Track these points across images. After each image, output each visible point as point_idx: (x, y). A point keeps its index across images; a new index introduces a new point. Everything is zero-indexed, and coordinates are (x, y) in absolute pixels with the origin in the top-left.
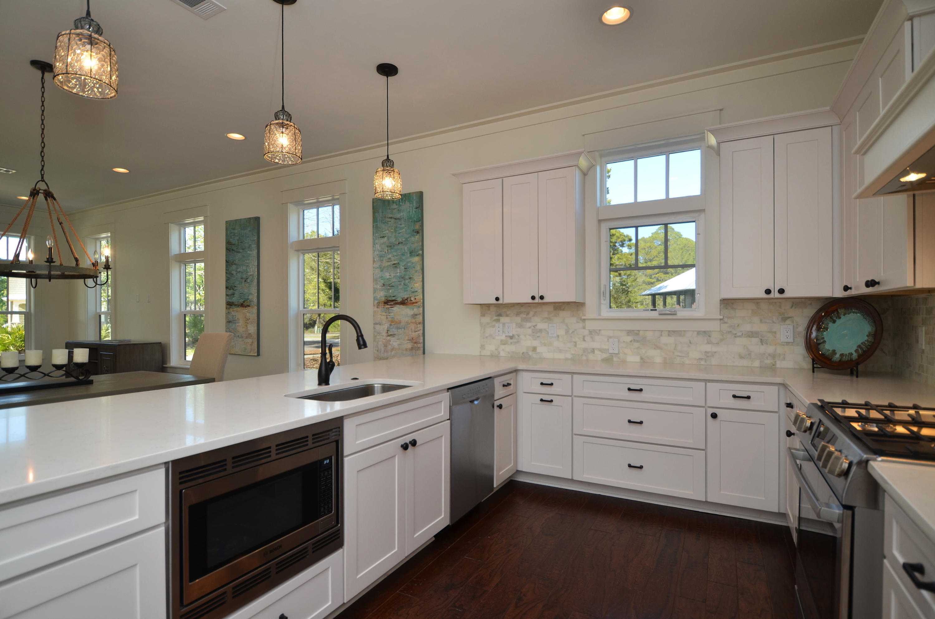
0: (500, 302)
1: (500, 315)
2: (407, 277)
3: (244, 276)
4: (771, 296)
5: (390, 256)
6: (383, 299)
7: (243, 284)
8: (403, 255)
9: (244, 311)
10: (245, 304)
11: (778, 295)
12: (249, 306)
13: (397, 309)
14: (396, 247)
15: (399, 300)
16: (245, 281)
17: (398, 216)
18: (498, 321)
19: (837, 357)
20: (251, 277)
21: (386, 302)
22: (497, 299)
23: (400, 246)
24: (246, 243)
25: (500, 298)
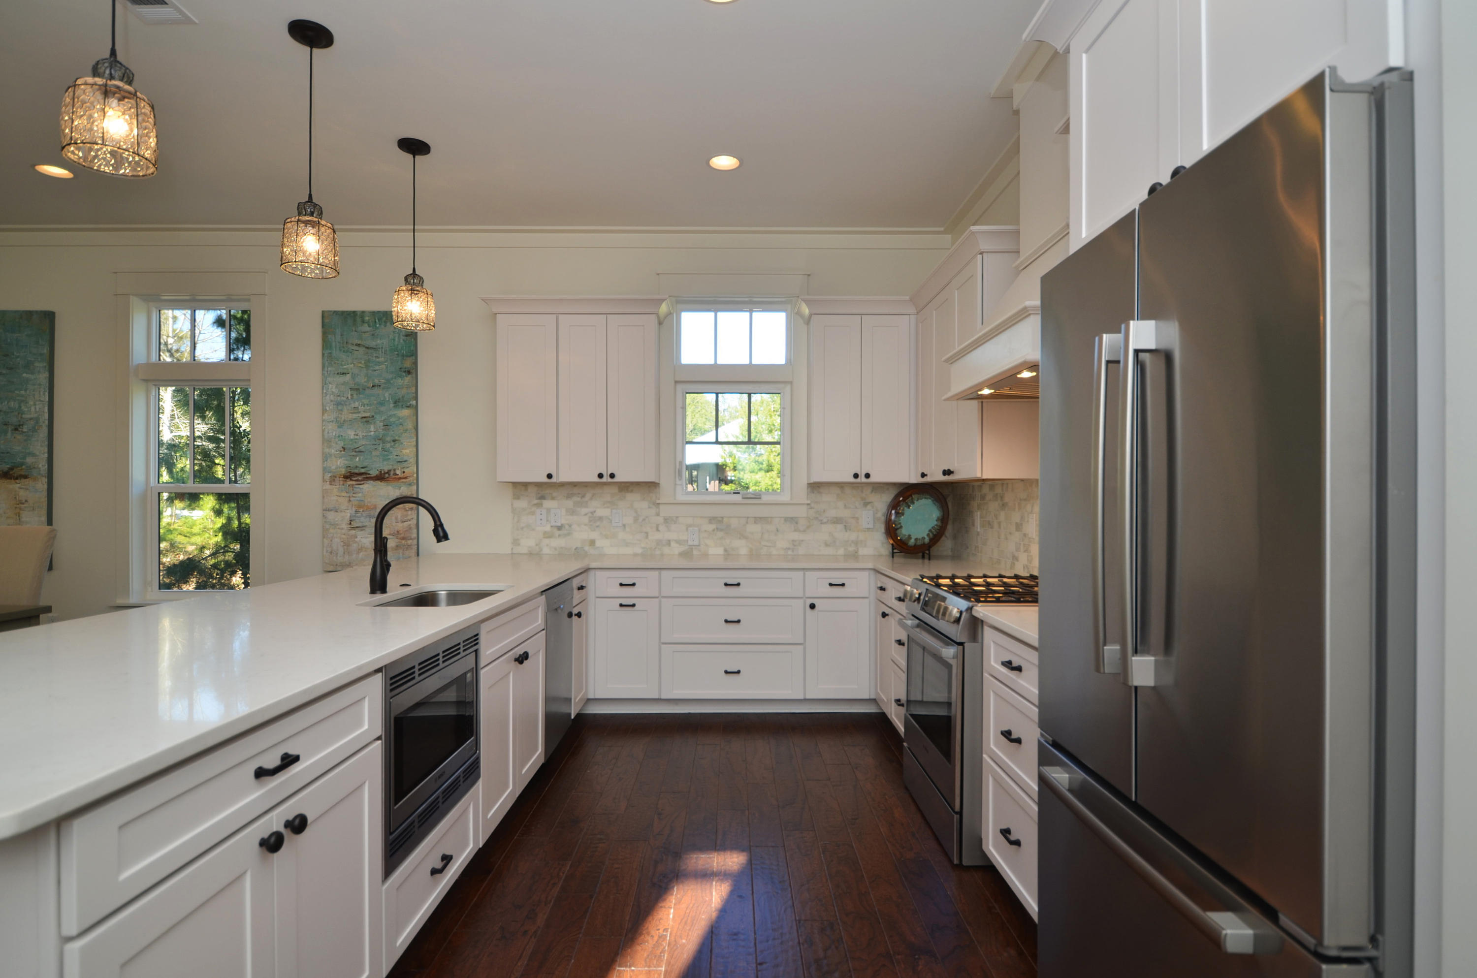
0: (554, 480)
1: (543, 498)
2: (388, 439)
3: (14, 420)
4: (858, 480)
5: (356, 404)
6: (343, 471)
7: (9, 434)
8: (381, 404)
9: (11, 486)
10: (16, 472)
11: (864, 480)
12: (26, 477)
13: (368, 487)
14: (368, 392)
15: (374, 473)
16: (16, 429)
17: (373, 344)
18: (539, 505)
19: (912, 542)
20: (32, 422)
21: (349, 476)
22: (550, 476)
23: (376, 391)
24: (18, 357)
25: (553, 474)
